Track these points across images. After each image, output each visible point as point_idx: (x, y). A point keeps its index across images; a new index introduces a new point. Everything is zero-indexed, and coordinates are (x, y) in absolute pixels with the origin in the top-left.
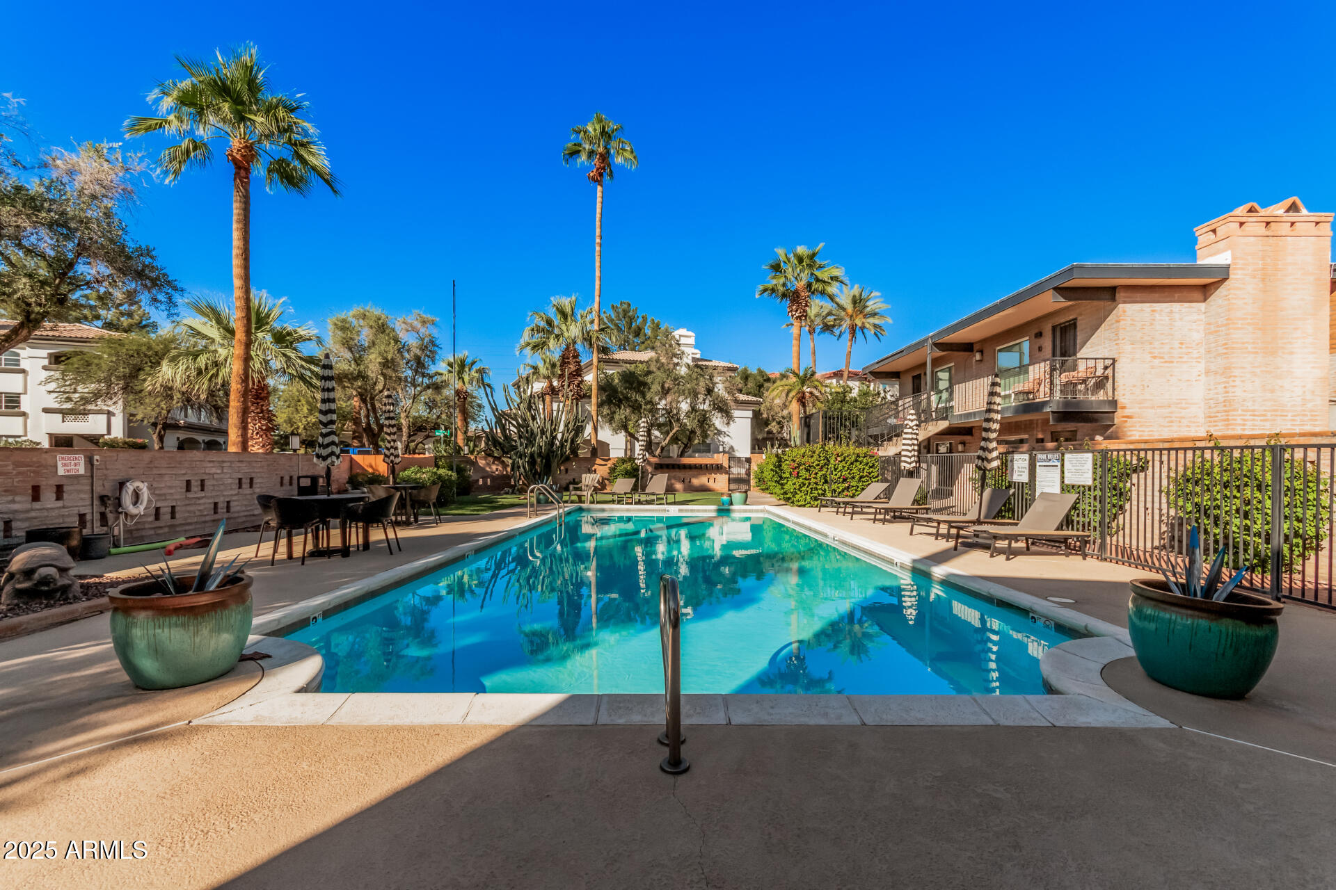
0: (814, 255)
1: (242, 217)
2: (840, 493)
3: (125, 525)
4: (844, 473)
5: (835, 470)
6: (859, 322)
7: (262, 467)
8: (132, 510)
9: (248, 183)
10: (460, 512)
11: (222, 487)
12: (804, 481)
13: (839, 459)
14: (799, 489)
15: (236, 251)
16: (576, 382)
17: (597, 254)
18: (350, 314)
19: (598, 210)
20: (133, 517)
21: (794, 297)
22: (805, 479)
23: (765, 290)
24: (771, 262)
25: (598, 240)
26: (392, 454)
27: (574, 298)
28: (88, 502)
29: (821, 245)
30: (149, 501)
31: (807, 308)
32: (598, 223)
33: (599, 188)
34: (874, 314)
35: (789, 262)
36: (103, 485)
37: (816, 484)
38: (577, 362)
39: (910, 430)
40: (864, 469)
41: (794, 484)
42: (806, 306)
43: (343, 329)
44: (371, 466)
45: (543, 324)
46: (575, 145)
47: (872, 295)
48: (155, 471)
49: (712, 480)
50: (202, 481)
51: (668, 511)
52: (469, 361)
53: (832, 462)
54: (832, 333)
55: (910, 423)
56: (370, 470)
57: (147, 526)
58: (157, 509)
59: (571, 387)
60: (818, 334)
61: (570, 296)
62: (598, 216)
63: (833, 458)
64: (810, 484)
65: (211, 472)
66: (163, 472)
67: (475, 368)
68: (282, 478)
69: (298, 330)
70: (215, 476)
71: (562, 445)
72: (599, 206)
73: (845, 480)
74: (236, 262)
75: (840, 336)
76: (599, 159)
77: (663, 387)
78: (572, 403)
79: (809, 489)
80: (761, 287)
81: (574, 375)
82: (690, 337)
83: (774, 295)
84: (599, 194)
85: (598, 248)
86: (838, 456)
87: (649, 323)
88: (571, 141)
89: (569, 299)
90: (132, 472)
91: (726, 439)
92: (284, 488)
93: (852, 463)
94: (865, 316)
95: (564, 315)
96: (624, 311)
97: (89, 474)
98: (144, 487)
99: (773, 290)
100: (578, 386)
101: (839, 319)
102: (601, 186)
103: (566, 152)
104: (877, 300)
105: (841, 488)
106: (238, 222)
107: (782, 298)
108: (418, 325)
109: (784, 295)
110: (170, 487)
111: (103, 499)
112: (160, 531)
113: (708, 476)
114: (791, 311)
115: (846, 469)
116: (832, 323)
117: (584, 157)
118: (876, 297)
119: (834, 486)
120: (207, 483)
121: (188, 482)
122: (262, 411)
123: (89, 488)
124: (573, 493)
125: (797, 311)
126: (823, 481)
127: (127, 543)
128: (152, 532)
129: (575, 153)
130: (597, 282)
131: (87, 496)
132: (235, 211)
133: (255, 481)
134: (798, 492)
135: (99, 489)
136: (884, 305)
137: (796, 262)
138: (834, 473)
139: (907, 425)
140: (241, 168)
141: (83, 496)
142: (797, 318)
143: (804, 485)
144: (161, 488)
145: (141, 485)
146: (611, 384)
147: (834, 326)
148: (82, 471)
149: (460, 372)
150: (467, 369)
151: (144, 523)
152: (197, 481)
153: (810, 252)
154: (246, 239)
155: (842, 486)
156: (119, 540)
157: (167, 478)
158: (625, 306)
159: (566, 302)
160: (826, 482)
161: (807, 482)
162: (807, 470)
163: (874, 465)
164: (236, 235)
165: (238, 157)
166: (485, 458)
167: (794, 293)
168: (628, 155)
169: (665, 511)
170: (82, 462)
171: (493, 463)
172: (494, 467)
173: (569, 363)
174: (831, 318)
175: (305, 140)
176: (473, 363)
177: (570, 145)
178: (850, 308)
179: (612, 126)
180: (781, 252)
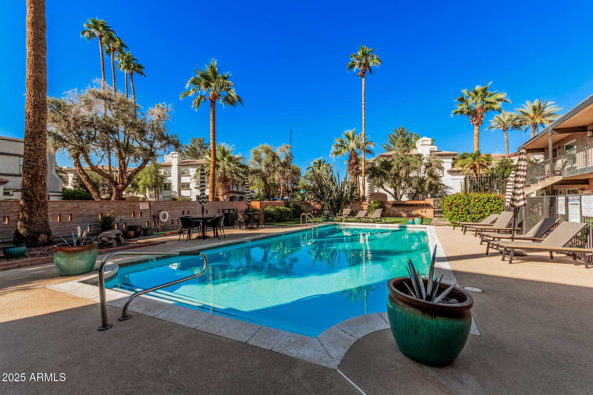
0: (485, 89)
1: (213, 119)
2: (478, 219)
3: (161, 225)
4: (480, 208)
5: (474, 206)
6: (538, 121)
7: (211, 206)
8: (162, 220)
9: (215, 106)
10: (281, 224)
11: (195, 213)
12: (455, 213)
13: (476, 200)
14: (452, 217)
15: (211, 131)
16: (355, 167)
17: (363, 109)
18: (258, 148)
19: (363, 89)
20: (163, 223)
21: (473, 113)
22: (455, 211)
23: (456, 113)
24: (458, 97)
25: (363, 103)
26: (248, 201)
27: (354, 130)
28: (150, 218)
29: (490, 83)
30: (169, 218)
31: (482, 119)
32: (363, 95)
33: (363, 79)
34: (550, 115)
35: (470, 95)
36: (154, 212)
37: (462, 214)
38: (355, 158)
39: (511, 183)
40: (494, 206)
41: (450, 214)
42: (482, 117)
43: (256, 153)
44: (254, 206)
45: (339, 143)
46: (352, 62)
47: (548, 103)
48: (172, 208)
49: (424, 212)
50: (188, 211)
51: (375, 226)
52: (322, 161)
53: (472, 202)
54: (520, 129)
55: (511, 179)
56: (254, 207)
57: (169, 226)
58: (172, 220)
59: (353, 170)
60: (511, 130)
61: (352, 129)
62: (363, 92)
63: (473, 200)
64: (458, 214)
65: (191, 208)
66: (174, 208)
67: (325, 163)
68: (219, 210)
69: (235, 156)
70: (193, 209)
71: (346, 196)
72: (363, 87)
73: (481, 212)
74: (211, 134)
75: (526, 130)
76: (363, 66)
77: (398, 166)
78: (354, 177)
79: (458, 217)
80: (454, 111)
81: (354, 164)
82: (428, 140)
83: (463, 114)
84: (363, 82)
85: (363, 106)
86: (475, 199)
87: (413, 136)
88: (351, 61)
89: (352, 131)
90: (164, 208)
91: (451, 191)
92: (220, 214)
93: (485, 203)
94: (543, 117)
95: (349, 138)
96: (400, 132)
97: (150, 209)
98: (167, 214)
99: (462, 112)
100: (356, 169)
101: (525, 121)
102: (364, 78)
103: (349, 67)
104: (553, 106)
105: (478, 217)
106: (212, 121)
107: (468, 115)
108: (285, 149)
109: (469, 114)
110: (177, 213)
111: (154, 217)
112: (174, 228)
113: (422, 210)
114: (472, 122)
115: (481, 206)
116: (518, 124)
117: (356, 67)
118: (551, 105)
119: (473, 216)
120: (190, 212)
121: (183, 212)
122: (226, 186)
123: (149, 213)
124: (337, 217)
125: (475, 121)
126: (466, 212)
127: (161, 231)
128: (170, 228)
129: (352, 66)
130: (363, 122)
131: (149, 216)
132: (211, 117)
133: (208, 211)
134: (452, 219)
135: (153, 213)
136: (557, 108)
137: (474, 95)
138: (474, 208)
139: (509, 180)
140: (213, 102)
141: (148, 216)
142: (476, 124)
143: (455, 214)
144: (173, 214)
145: (165, 212)
146: (374, 167)
147: (521, 125)
148: (147, 208)
149: (319, 166)
150: (322, 165)
151: (168, 225)
152: (186, 211)
153: (483, 88)
154: (214, 126)
155: (479, 216)
156: (159, 230)
157: (175, 210)
158: (401, 129)
159: (350, 133)
160: (469, 213)
161: (456, 213)
162: (456, 207)
163: (501, 204)
164: (211, 125)
165: (211, 98)
166: (314, 202)
167: (474, 111)
168: (376, 61)
169: (374, 226)
170: (148, 205)
171: (317, 204)
172: (317, 206)
173: (352, 159)
174: (518, 121)
175: (229, 88)
176: (324, 162)
177: (350, 63)
178: (532, 114)
179: (368, 50)
180: (465, 91)
